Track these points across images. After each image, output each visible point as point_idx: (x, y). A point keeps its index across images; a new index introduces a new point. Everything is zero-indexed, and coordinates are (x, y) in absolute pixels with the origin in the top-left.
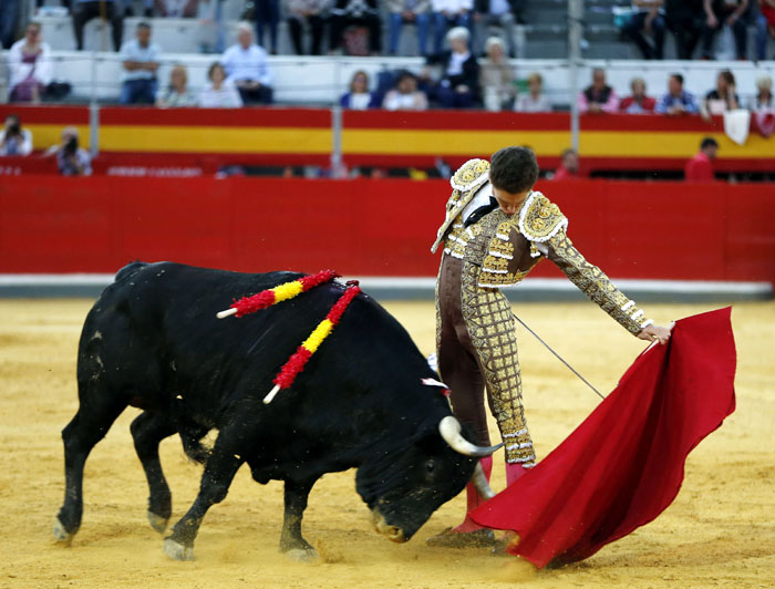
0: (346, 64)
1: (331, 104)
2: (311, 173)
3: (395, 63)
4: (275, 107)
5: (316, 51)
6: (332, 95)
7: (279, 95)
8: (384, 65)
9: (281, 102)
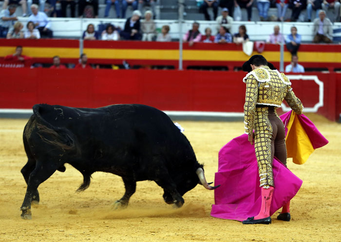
0: (85, 21)
1: (78, 38)
2: (71, 67)
3: (106, 21)
4: (54, 39)
5: (73, 16)
6: (79, 34)
7: (55, 34)
8: (101, 21)
9: (56, 37)
